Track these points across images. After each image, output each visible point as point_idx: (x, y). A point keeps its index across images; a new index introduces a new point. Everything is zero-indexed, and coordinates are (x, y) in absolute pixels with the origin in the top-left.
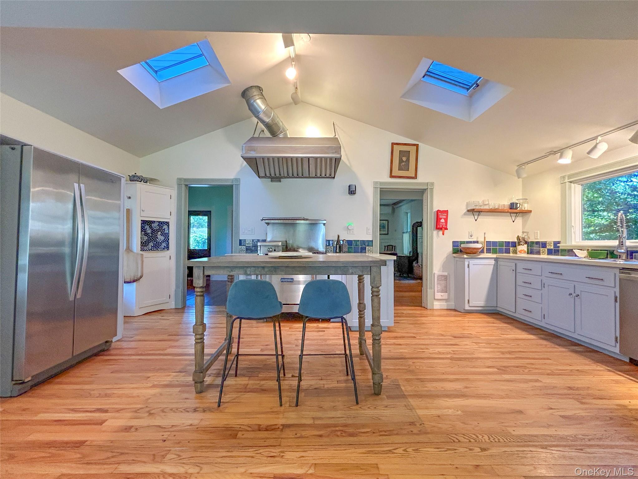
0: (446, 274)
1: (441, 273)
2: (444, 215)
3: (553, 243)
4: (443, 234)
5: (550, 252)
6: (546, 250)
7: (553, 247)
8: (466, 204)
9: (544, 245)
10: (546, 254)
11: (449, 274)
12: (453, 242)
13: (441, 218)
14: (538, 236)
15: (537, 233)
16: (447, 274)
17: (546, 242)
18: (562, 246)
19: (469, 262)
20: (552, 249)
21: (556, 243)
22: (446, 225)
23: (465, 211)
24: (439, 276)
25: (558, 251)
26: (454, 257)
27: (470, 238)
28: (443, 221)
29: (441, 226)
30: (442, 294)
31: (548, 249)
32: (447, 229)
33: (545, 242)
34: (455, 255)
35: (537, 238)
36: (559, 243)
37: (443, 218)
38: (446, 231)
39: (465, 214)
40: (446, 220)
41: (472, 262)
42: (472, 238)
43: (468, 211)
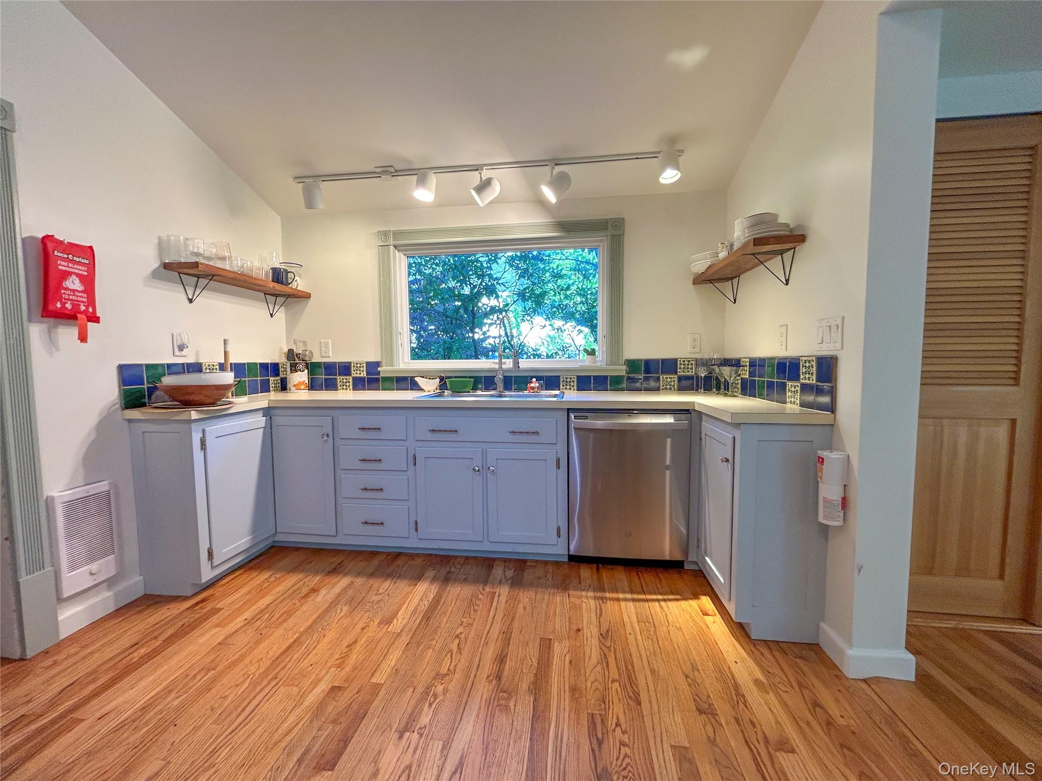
0: (103, 486)
1: (81, 492)
2: (79, 263)
3: (365, 365)
4: (83, 338)
5: (359, 384)
6: (351, 380)
7: (365, 373)
8: (156, 241)
9: (346, 369)
10: (351, 387)
11: (115, 486)
12: (122, 368)
13: (66, 275)
14: (329, 351)
15: (327, 343)
16: (107, 488)
17: (350, 363)
18: (385, 370)
19: (204, 431)
20: (365, 378)
21: (373, 367)
22: (91, 301)
23: (156, 264)
24: (72, 506)
25: (377, 380)
26: (130, 421)
27: (177, 352)
28: (73, 283)
29: (69, 306)
30: (94, 567)
31: (354, 379)
32: (96, 320)
33: (348, 364)
34: (135, 414)
35: (326, 355)
36: (378, 364)
37: (78, 275)
38: (91, 326)
39: (155, 275)
40: (89, 281)
41: (215, 428)
42: (183, 353)
43: (166, 266)
